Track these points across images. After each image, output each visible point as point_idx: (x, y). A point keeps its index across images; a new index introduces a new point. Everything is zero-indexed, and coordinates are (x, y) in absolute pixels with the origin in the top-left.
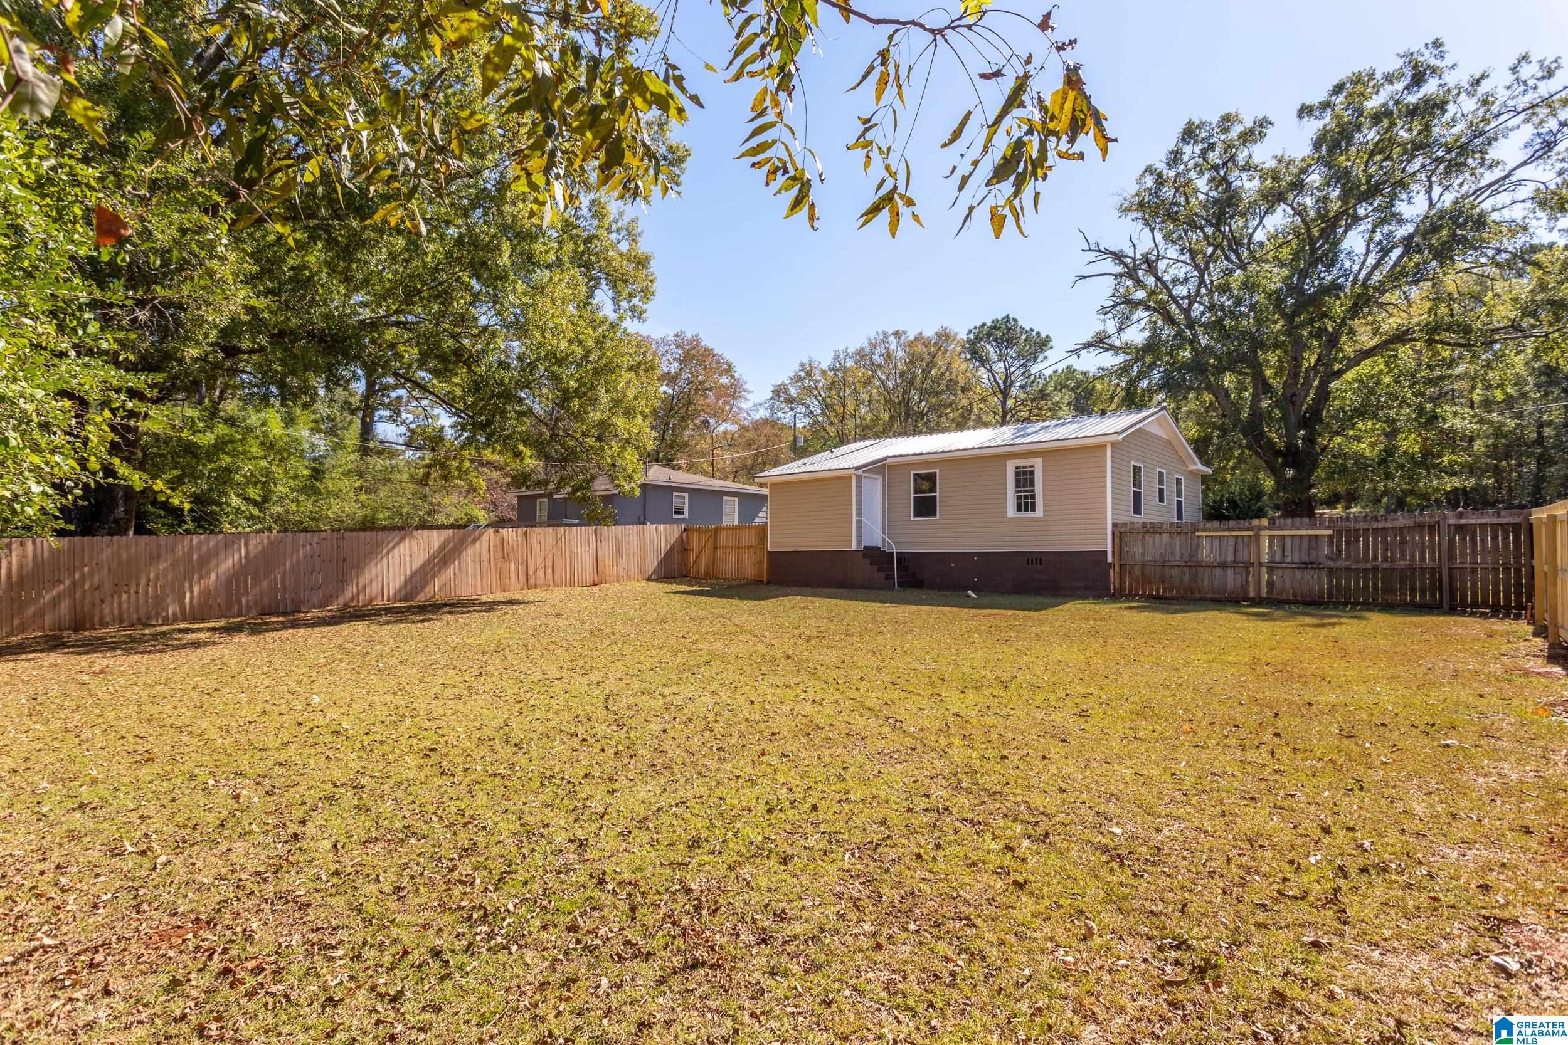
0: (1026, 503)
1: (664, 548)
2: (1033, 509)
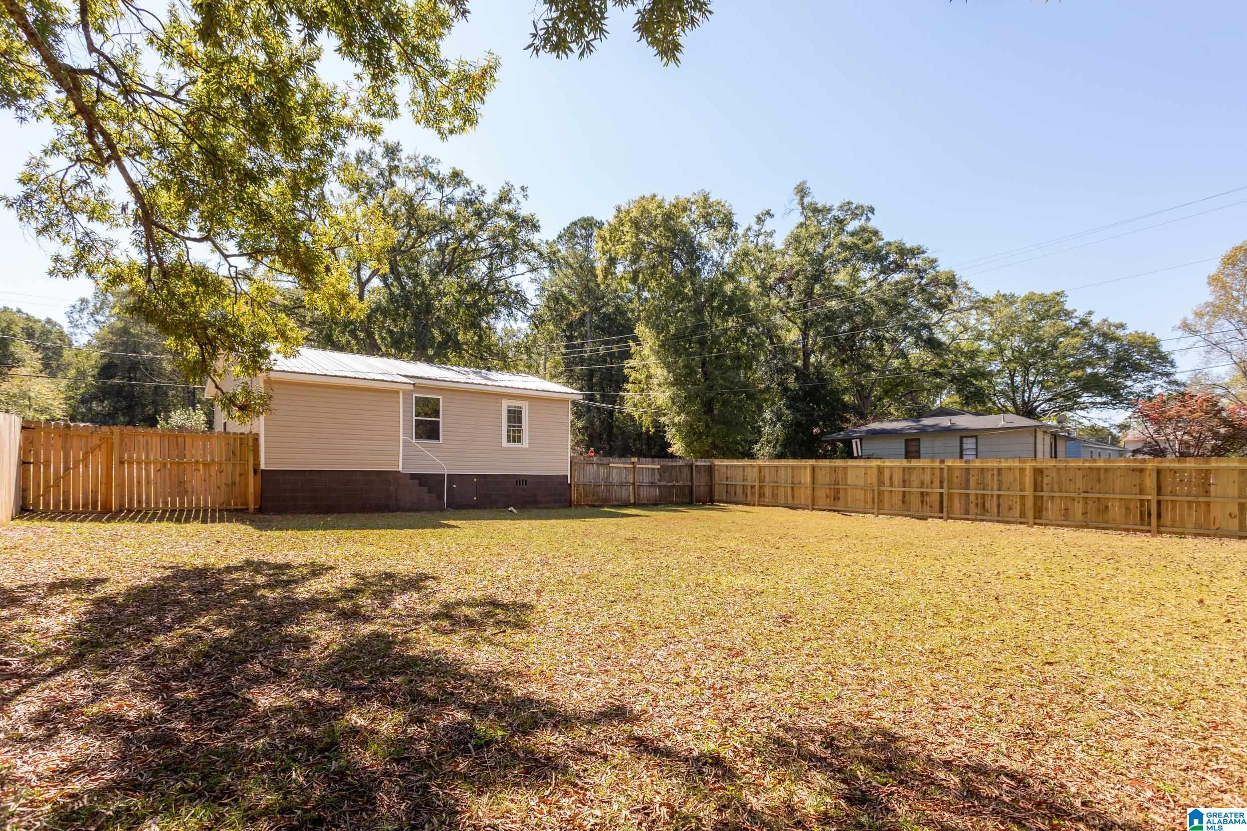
0: (515, 437)
2: (519, 441)
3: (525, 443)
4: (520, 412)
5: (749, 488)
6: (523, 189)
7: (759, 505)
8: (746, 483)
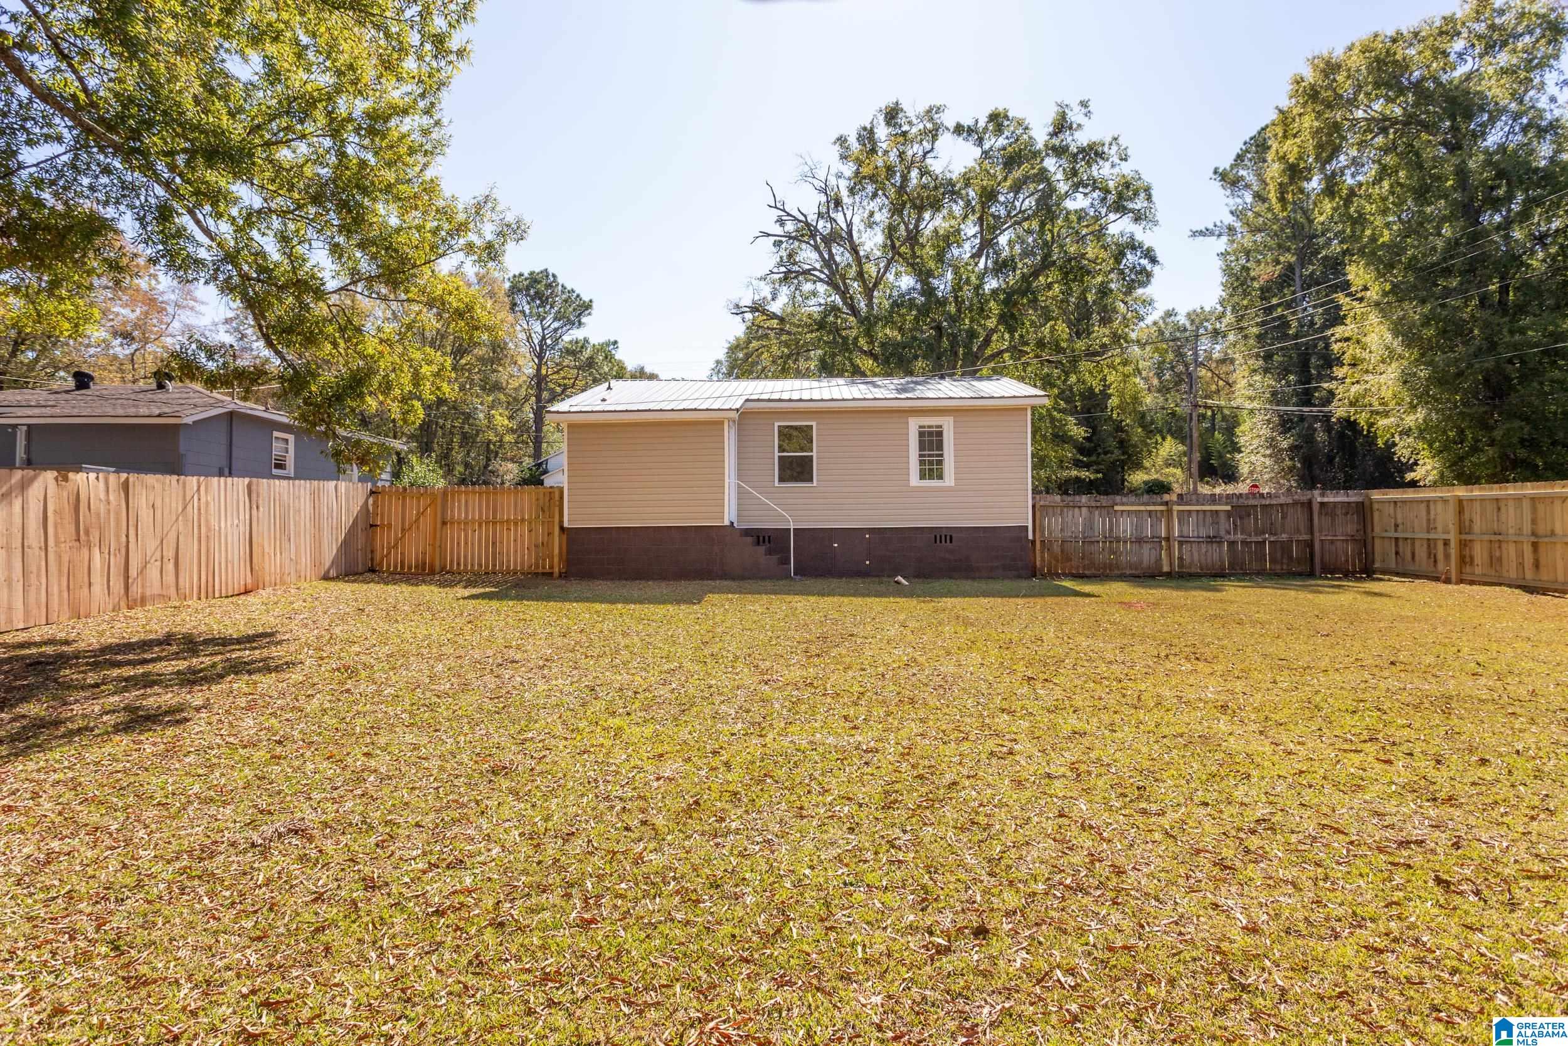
0: (932, 468)
1: (347, 521)
2: (940, 477)
3: (949, 480)
4: (940, 434)
5: (1440, 547)
6: (1084, 104)
7: (1461, 581)
8: (1432, 536)
